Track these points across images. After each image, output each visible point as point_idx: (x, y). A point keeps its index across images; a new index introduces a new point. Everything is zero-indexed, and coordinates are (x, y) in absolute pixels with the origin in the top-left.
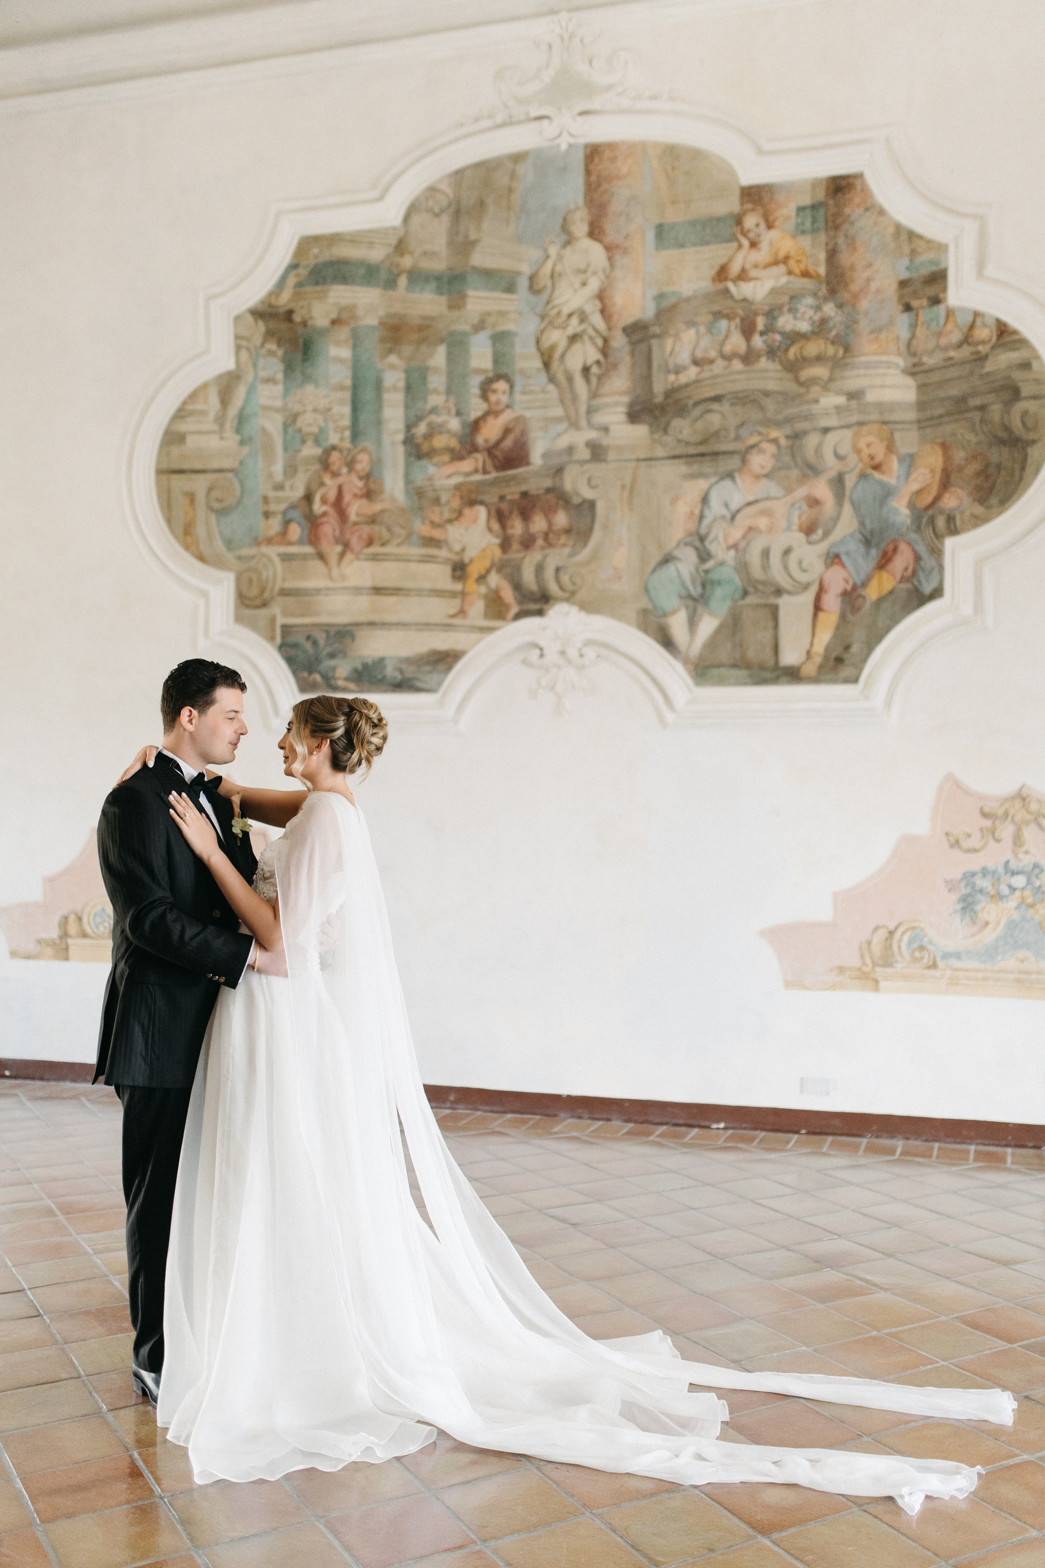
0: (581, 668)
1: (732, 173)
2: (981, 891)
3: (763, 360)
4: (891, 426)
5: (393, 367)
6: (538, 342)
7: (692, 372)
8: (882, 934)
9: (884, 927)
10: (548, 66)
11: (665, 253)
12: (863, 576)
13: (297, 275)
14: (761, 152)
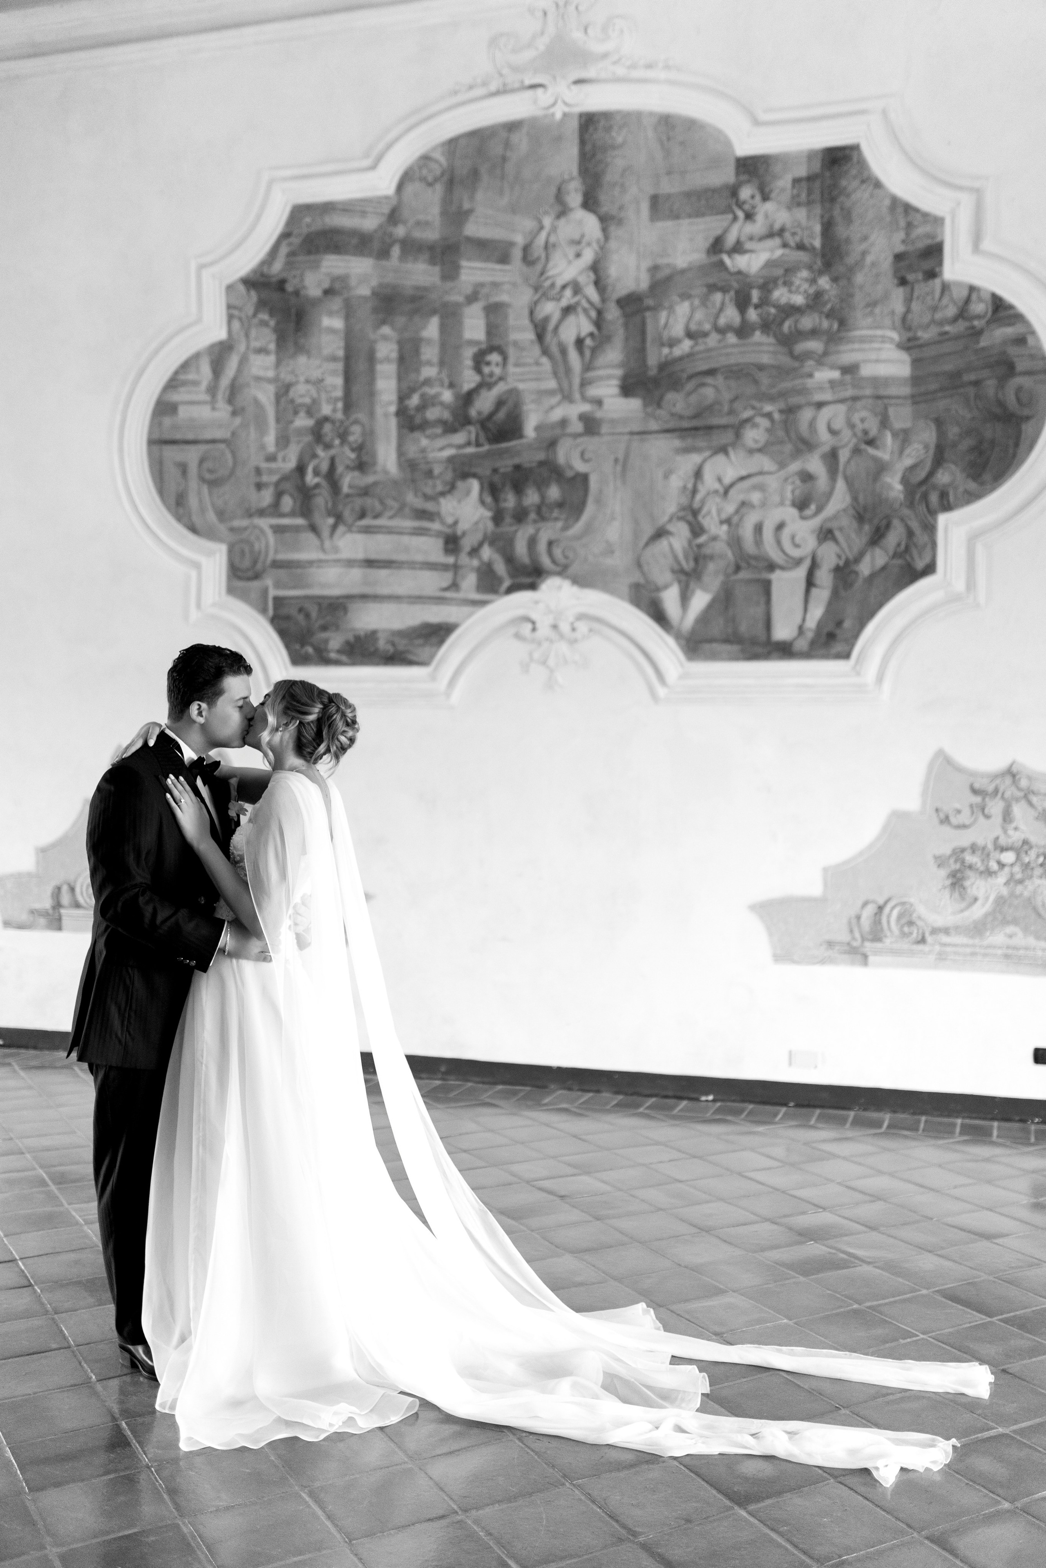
0: (573, 642)
1: (728, 144)
2: (970, 867)
3: (758, 333)
4: (886, 401)
5: (385, 338)
6: (531, 313)
7: (686, 345)
8: (870, 910)
9: (874, 902)
10: (542, 33)
11: (660, 224)
12: (856, 550)
13: (290, 244)
14: (757, 123)
